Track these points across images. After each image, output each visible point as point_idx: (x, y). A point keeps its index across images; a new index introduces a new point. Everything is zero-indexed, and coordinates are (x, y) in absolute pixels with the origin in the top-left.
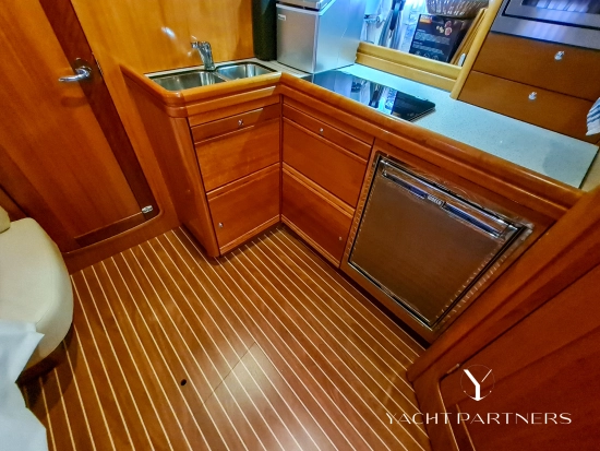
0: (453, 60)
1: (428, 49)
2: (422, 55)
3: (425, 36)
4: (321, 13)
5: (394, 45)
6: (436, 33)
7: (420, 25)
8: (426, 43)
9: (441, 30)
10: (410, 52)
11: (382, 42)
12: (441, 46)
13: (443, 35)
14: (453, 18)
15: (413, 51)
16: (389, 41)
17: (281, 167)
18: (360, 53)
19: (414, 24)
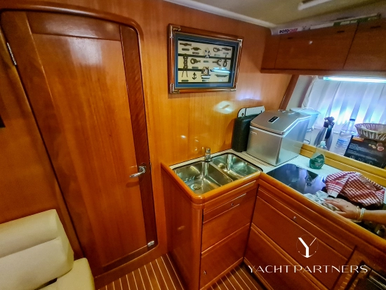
3: (359, 148)
6: (369, 148)
7: (352, 141)
8: (359, 152)
9: (374, 147)
10: (345, 155)
13: (376, 150)
17: (250, 225)
18: (303, 150)
19: (347, 140)
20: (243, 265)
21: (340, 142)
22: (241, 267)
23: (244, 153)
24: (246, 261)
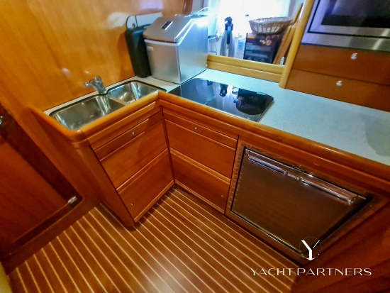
0: (274, 62)
1: (256, 55)
2: (253, 60)
3: (253, 47)
4: (179, 44)
5: (231, 54)
6: (261, 44)
7: (248, 40)
8: (254, 51)
9: (264, 42)
11: (223, 53)
12: (265, 53)
13: (265, 45)
14: (270, 34)
15: (246, 57)
16: (227, 51)
18: (209, 62)
19: (243, 40)
20: (176, 186)
21: (240, 44)
22: (176, 188)
23: (150, 78)
24: (177, 182)
